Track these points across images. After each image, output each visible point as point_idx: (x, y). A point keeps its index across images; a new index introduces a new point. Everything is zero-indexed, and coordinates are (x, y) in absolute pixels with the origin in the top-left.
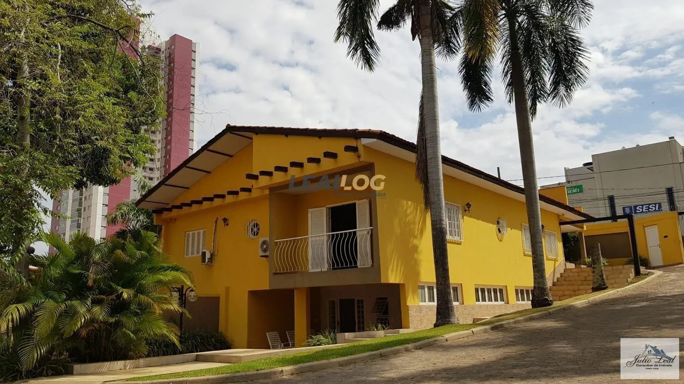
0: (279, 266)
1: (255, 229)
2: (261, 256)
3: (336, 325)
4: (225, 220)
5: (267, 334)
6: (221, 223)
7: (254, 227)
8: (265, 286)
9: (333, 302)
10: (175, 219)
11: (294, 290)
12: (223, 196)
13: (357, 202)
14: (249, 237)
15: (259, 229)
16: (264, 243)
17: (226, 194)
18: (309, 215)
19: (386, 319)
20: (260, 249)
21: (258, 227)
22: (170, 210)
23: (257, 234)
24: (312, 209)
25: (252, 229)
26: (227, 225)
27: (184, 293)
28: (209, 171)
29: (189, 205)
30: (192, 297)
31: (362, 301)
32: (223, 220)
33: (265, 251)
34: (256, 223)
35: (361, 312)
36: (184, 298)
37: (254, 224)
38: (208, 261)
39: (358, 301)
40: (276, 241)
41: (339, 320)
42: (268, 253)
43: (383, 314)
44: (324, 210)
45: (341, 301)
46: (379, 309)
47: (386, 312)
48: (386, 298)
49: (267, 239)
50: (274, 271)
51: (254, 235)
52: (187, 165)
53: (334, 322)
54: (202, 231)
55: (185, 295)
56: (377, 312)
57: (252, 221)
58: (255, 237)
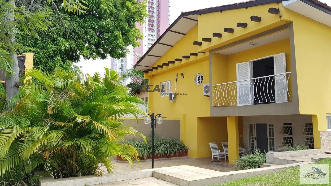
0: (217, 102)
1: (200, 79)
2: (205, 96)
3: (254, 139)
4: (182, 74)
5: (210, 143)
6: (180, 76)
7: (200, 78)
8: (208, 114)
9: (252, 125)
10: (155, 76)
11: (227, 117)
12: (180, 60)
13: (275, 56)
14: (197, 84)
15: (203, 79)
16: (207, 87)
17: (182, 58)
18: (237, 67)
19: (291, 138)
20: (204, 91)
21: (202, 78)
22: (152, 70)
23: (201, 83)
24: (239, 64)
25: (198, 79)
26: (184, 77)
27: (154, 118)
28: (172, 45)
29: (162, 67)
30: (159, 121)
31: (272, 125)
32: (181, 74)
33: (207, 92)
34: (201, 76)
35: (272, 133)
36: (154, 121)
37: (200, 76)
38: (173, 99)
39: (270, 125)
40: (214, 85)
41: (256, 137)
42: (209, 94)
43: (289, 134)
44: (248, 63)
45: (257, 125)
46: (285, 131)
47: (291, 133)
48: (291, 124)
49: (208, 85)
50: (213, 105)
51: (200, 83)
52: (159, 42)
53: (252, 138)
54: (169, 82)
55: (155, 119)
56: (285, 133)
57: (198, 74)
58: (201, 84)
